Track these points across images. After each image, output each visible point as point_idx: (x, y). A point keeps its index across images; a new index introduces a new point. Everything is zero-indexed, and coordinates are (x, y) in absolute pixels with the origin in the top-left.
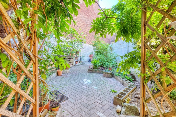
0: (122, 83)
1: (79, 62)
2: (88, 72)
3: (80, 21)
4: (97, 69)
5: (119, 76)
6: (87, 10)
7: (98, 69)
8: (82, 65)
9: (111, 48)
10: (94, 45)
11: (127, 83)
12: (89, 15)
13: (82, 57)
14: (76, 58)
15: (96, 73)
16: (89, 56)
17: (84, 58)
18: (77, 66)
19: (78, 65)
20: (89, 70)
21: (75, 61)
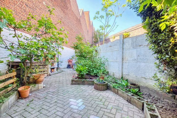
0: (127, 100)
1: (56, 69)
2: (72, 84)
3: (56, 17)
4: (84, 78)
5: (119, 89)
6: (64, 6)
7: (86, 79)
8: (60, 74)
9: (96, 51)
10: (76, 48)
11: (137, 100)
12: (67, 12)
13: (59, 63)
14: (53, 64)
15: (83, 84)
16: (67, 61)
17: (62, 64)
18: (54, 76)
19: (55, 74)
20: (73, 81)
21: (51, 68)
